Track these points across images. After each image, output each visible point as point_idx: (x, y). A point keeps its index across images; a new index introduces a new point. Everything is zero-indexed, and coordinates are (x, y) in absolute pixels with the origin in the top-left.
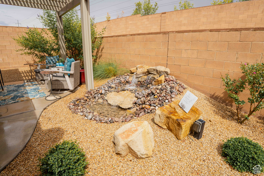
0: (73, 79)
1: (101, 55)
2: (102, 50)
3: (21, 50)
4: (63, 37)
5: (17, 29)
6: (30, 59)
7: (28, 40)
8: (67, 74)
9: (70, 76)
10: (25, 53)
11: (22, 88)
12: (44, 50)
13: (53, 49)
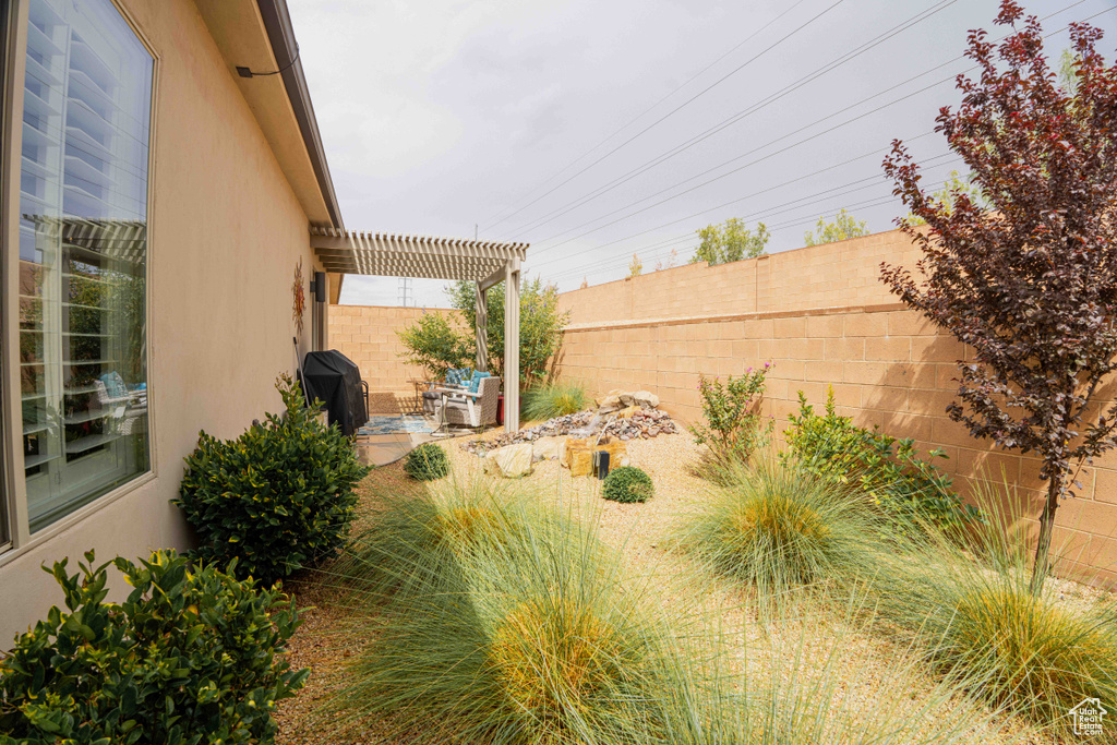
0: (480, 407)
1: (560, 371)
2: (561, 359)
3: (406, 354)
4: (485, 331)
5: (405, 312)
6: (419, 373)
7: (420, 335)
8: (471, 397)
9: (476, 401)
10: (412, 361)
11: (398, 422)
12: (448, 356)
13: (464, 355)
